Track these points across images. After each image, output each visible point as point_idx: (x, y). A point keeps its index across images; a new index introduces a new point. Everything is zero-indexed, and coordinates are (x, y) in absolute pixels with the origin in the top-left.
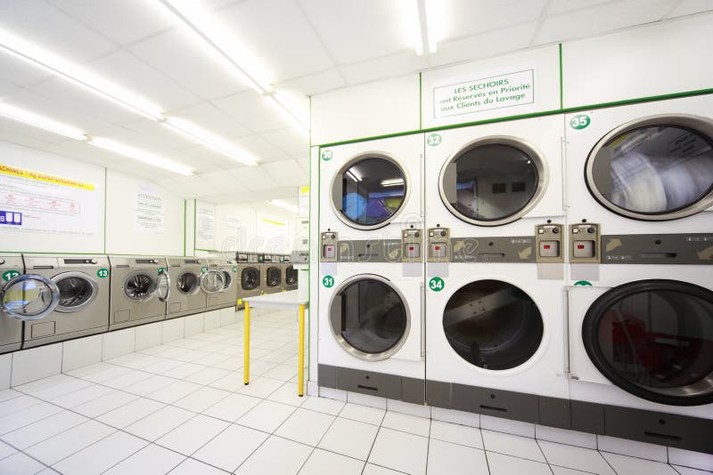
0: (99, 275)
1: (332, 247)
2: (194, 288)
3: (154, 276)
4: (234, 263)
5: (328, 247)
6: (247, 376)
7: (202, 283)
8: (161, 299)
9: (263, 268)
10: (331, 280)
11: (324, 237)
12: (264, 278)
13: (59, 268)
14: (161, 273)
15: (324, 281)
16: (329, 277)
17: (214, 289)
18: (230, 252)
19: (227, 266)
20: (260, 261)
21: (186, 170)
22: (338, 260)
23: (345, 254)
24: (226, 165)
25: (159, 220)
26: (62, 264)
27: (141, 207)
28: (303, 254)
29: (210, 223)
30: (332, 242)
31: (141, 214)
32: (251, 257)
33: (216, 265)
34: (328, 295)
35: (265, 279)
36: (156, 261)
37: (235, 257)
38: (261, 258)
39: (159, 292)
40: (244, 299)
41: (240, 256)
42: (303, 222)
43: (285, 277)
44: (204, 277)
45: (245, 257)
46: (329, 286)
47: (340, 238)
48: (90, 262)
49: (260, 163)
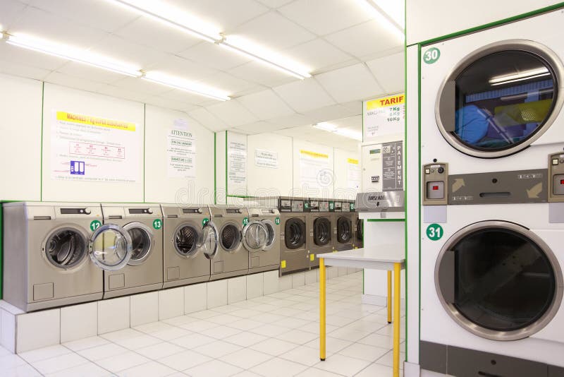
0: (154, 225)
1: (440, 186)
2: (236, 245)
3: (199, 228)
4: (277, 212)
5: (431, 186)
6: (323, 350)
7: (244, 238)
8: (207, 256)
9: (309, 219)
10: (438, 230)
11: (428, 171)
12: (310, 233)
13: (126, 218)
14: (206, 225)
15: (428, 232)
16: (436, 226)
17: (256, 246)
18: (271, 198)
19: (269, 216)
20: (305, 210)
21: (221, 94)
22: (449, 203)
23: (459, 193)
24: (270, 81)
25: (190, 161)
26: (128, 215)
27: (174, 146)
28: (372, 198)
29: (243, 161)
30: (440, 177)
31: (175, 155)
32: (295, 204)
33: (257, 216)
34: (434, 251)
35: (312, 235)
36: (200, 211)
37: (276, 204)
38: (306, 205)
39: (204, 248)
40: (318, 256)
41: (283, 203)
42: (372, 152)
43: (336, 232)
44: (245, 230)
45: (288, 203)
46: (436, 238)
47: (452, 171)
48: (148, 212)
49: (313, 75)
